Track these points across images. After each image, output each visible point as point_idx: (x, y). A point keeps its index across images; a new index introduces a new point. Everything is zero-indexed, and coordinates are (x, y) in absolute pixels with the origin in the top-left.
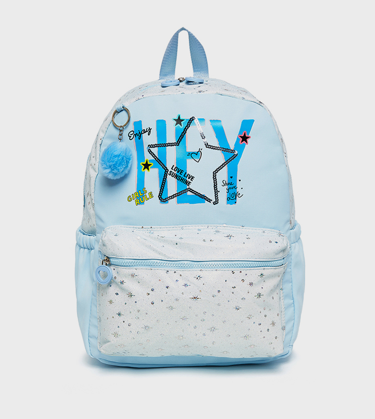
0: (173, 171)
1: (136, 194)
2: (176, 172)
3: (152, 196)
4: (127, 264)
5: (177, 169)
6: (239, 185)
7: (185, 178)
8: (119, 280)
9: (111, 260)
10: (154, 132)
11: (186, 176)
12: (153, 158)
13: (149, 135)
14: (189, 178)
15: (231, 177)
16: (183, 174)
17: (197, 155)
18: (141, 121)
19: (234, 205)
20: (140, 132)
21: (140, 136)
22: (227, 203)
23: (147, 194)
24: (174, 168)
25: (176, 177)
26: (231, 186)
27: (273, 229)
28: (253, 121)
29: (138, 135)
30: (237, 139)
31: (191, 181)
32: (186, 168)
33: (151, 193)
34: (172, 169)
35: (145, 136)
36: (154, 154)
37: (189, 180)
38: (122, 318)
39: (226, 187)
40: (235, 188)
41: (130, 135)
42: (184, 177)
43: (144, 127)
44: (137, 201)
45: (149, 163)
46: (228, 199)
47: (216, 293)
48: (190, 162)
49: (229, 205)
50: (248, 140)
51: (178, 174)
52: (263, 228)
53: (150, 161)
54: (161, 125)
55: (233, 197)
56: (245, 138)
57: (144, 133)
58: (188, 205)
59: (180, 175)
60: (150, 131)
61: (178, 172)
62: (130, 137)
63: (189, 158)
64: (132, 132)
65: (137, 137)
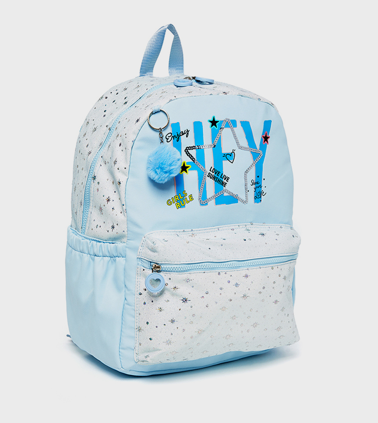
0: (211, 173)
1: (176, 197)
2: (213, 174)
3: (192, 199)
4: (182, 270)
5: (215, 171)
6: (263, 184)
7: (222, 179)
8: (171, 285)
9: (162, 266)
10: (191, 134)
11: (222, 177)
12: (191, 161)
13: (187, 137)
14: (225, 179)
15: (258, 177)
16: (220, 175)
17: (231, 156)
18: (178, 123)
19: (259, 204)
20: (178, 135)
21: (179, 138)
22: (255, 202)
23: (187, 197)
24: (212, 170)
25: (214, 178)
26: (258, 185)
27: (287, 224)
28: (271, 121)
29: (177, 137)
30: (261, 140)
31: (227, 182)
32: (223, 169)
33: (191, 196)
34: (210, 170)
35: (183, 138)
36: (192, 156)
37: (225, 181)
38: (175, 325)
39: (254, 186)
40: (260, 186)
41: (167, 137)
42: (220, 178)
43: (182, 129)
44: (178, 205)
45: (186, 165)
46: (256, 198)
47: (262, 290)
48: (226, 163)
49: (256, 204)
50: (269, 140)
51: (216, 175)
52: (280, 223)
53: (187, 163)
54: (198, 126)
55: (258, 196)
56: (266, 138)
57: (182, 135)
58: (224, 205)
59: (217, 176)
60: (188, 133)
61: (216, 173)
62: (167, 139)
63: (225, 160)
64: (170, 134)
65: (176, 139)
